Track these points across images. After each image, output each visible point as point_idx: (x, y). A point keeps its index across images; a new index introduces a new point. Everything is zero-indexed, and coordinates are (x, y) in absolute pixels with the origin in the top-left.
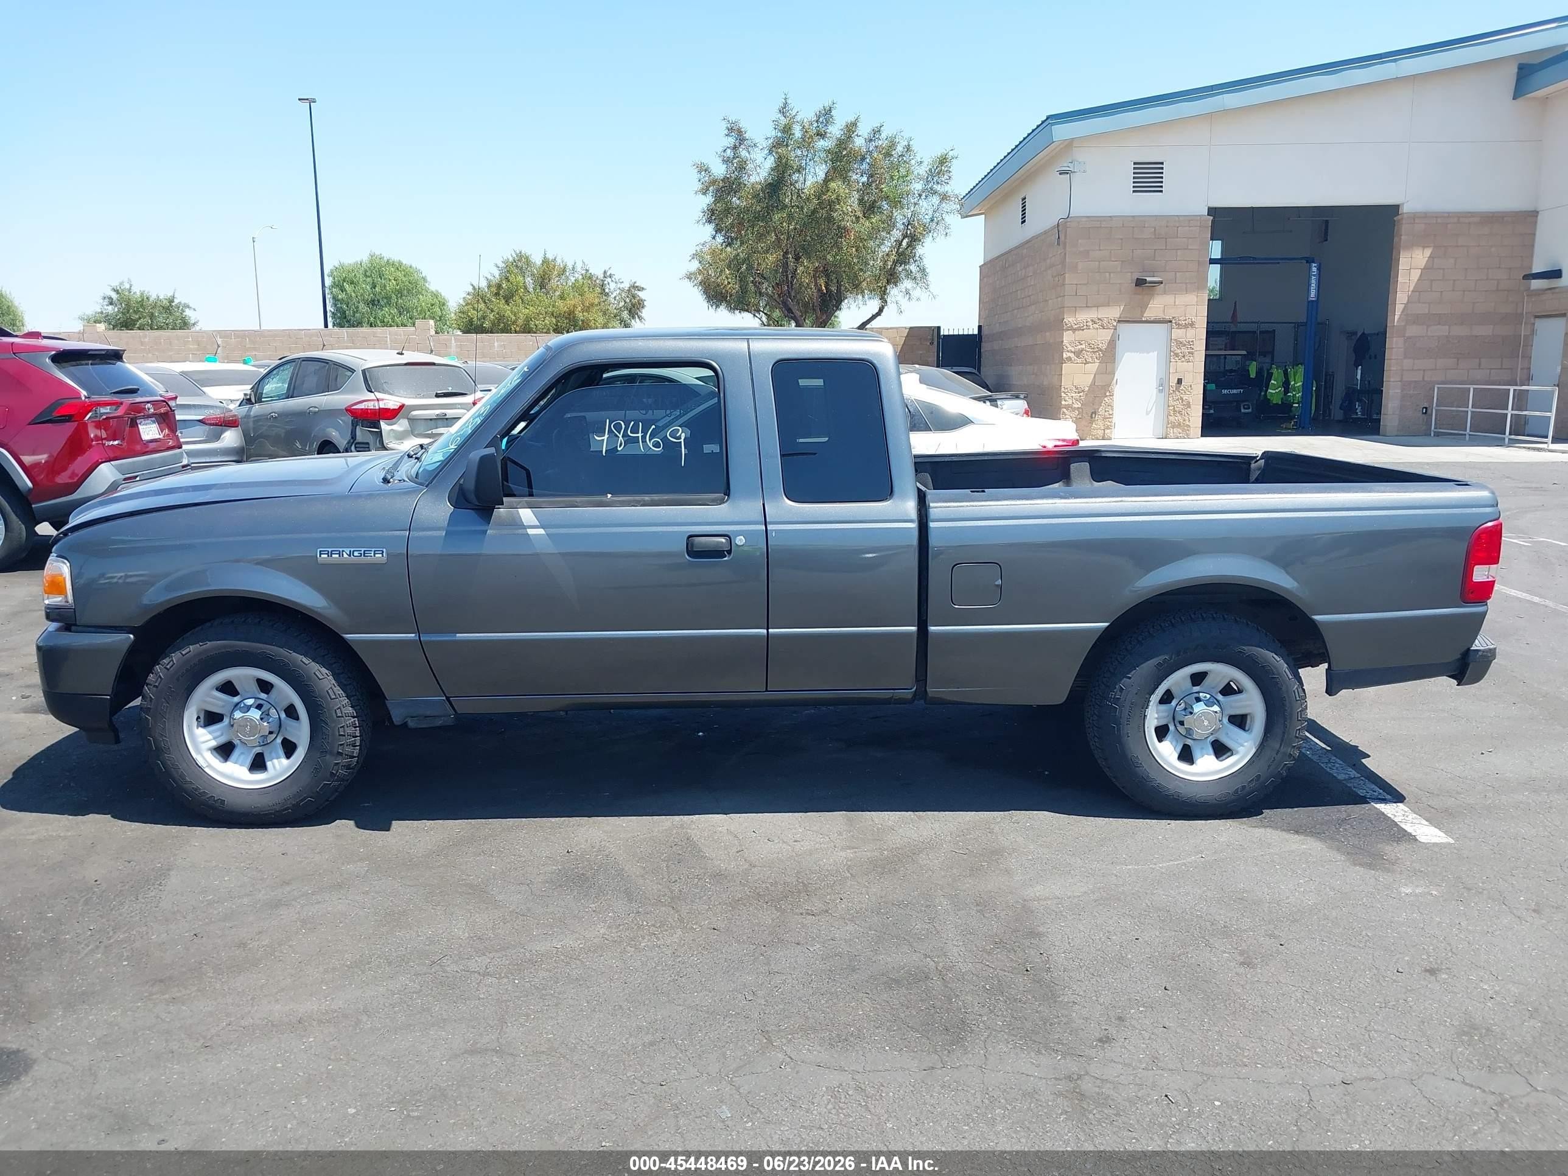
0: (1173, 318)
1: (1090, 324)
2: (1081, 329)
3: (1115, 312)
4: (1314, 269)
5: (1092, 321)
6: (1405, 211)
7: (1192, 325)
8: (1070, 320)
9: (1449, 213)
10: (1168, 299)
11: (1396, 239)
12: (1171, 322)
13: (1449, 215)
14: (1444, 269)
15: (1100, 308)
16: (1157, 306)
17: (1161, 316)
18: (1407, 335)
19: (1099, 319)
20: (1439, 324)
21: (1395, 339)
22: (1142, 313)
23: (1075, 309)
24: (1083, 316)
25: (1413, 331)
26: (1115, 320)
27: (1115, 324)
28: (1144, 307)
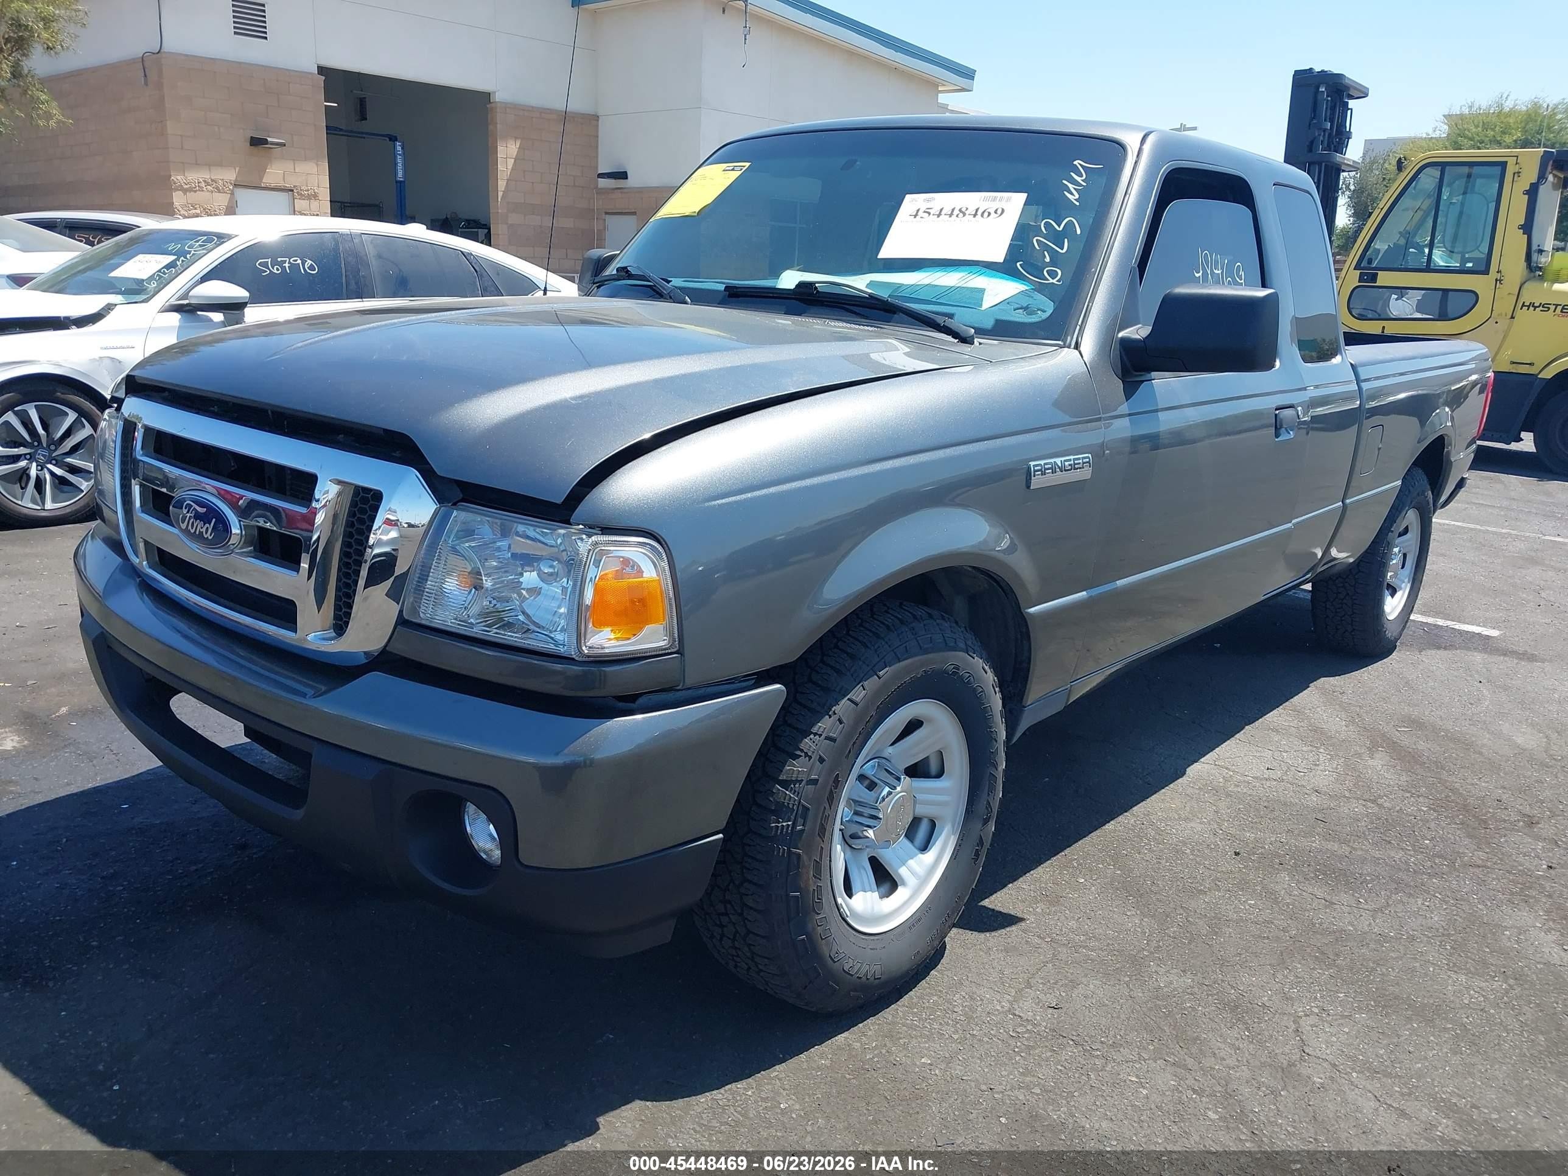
0: (294, 186)
1: (203, 184)
2: (191, 190)
3: (230, 175)
4: (399, 148)
5: (205, 181)
6: (497, 100)
7: (315, 196)
8: (179, 178)
9: (533, 107)
10: (289, 166)
11: (491, 127)
12: (292, 191)
13: (532, 109)
14: (533, 161)
15: (211, 168)
16: (274, 174)
17: (281, 184)
18: (510, 222)
19: (212, 180)
20: (533, 214)
21: (500, 226)
22: (261, 178)
23: (183, 168)
24: (194, 176)
25: (514, 219)
26: (231, 184)
27: (231, 187)
28: (262, 171)
